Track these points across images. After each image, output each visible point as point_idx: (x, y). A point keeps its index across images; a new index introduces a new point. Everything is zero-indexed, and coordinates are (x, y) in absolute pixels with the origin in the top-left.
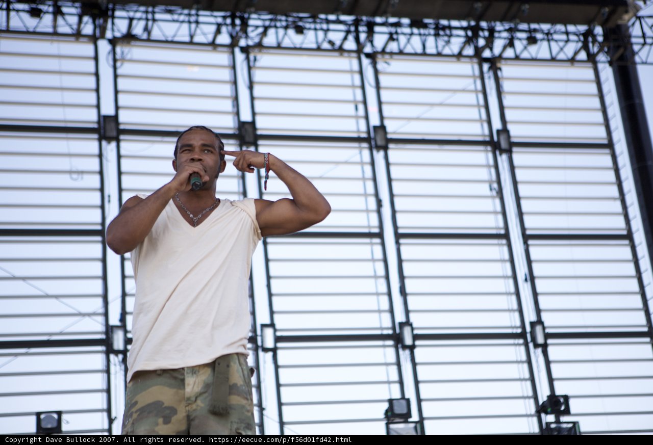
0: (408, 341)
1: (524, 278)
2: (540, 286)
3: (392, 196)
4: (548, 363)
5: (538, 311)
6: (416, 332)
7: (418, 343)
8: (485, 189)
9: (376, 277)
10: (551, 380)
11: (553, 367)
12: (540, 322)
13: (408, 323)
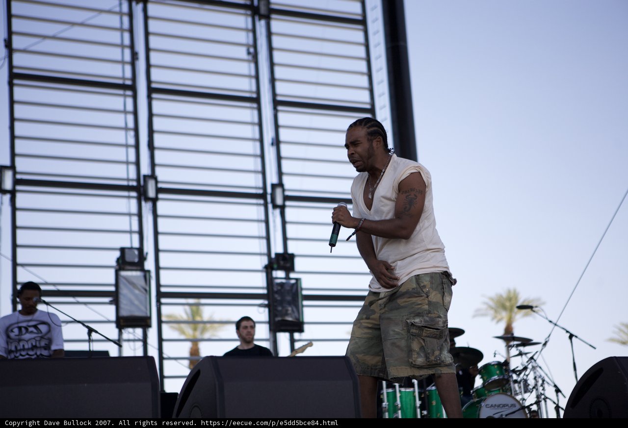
0: (151, 193)
1: (270, 141)
2: (285, 150)
3: (148, 50)
4: (284, 223)
5: (280, 174)
6: (160, 185)
7: (161, 196)
8: (242, 53)
9: (126, 129)
10: (285, 239)
11: (289, 227)
12: (281, 184)
13: (153, 176)
